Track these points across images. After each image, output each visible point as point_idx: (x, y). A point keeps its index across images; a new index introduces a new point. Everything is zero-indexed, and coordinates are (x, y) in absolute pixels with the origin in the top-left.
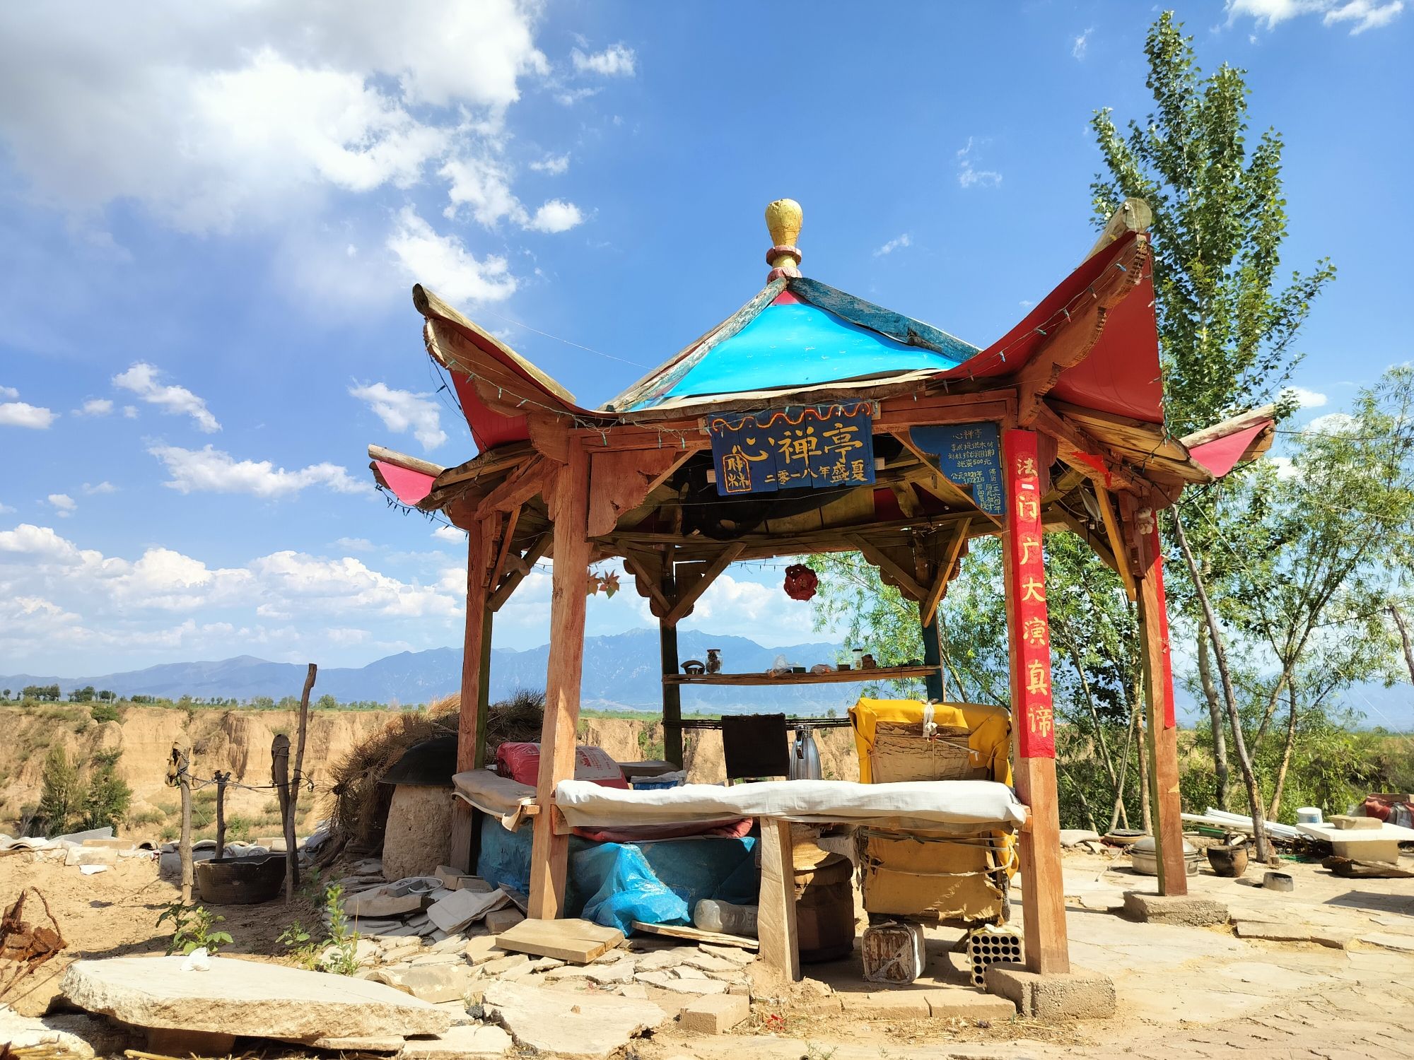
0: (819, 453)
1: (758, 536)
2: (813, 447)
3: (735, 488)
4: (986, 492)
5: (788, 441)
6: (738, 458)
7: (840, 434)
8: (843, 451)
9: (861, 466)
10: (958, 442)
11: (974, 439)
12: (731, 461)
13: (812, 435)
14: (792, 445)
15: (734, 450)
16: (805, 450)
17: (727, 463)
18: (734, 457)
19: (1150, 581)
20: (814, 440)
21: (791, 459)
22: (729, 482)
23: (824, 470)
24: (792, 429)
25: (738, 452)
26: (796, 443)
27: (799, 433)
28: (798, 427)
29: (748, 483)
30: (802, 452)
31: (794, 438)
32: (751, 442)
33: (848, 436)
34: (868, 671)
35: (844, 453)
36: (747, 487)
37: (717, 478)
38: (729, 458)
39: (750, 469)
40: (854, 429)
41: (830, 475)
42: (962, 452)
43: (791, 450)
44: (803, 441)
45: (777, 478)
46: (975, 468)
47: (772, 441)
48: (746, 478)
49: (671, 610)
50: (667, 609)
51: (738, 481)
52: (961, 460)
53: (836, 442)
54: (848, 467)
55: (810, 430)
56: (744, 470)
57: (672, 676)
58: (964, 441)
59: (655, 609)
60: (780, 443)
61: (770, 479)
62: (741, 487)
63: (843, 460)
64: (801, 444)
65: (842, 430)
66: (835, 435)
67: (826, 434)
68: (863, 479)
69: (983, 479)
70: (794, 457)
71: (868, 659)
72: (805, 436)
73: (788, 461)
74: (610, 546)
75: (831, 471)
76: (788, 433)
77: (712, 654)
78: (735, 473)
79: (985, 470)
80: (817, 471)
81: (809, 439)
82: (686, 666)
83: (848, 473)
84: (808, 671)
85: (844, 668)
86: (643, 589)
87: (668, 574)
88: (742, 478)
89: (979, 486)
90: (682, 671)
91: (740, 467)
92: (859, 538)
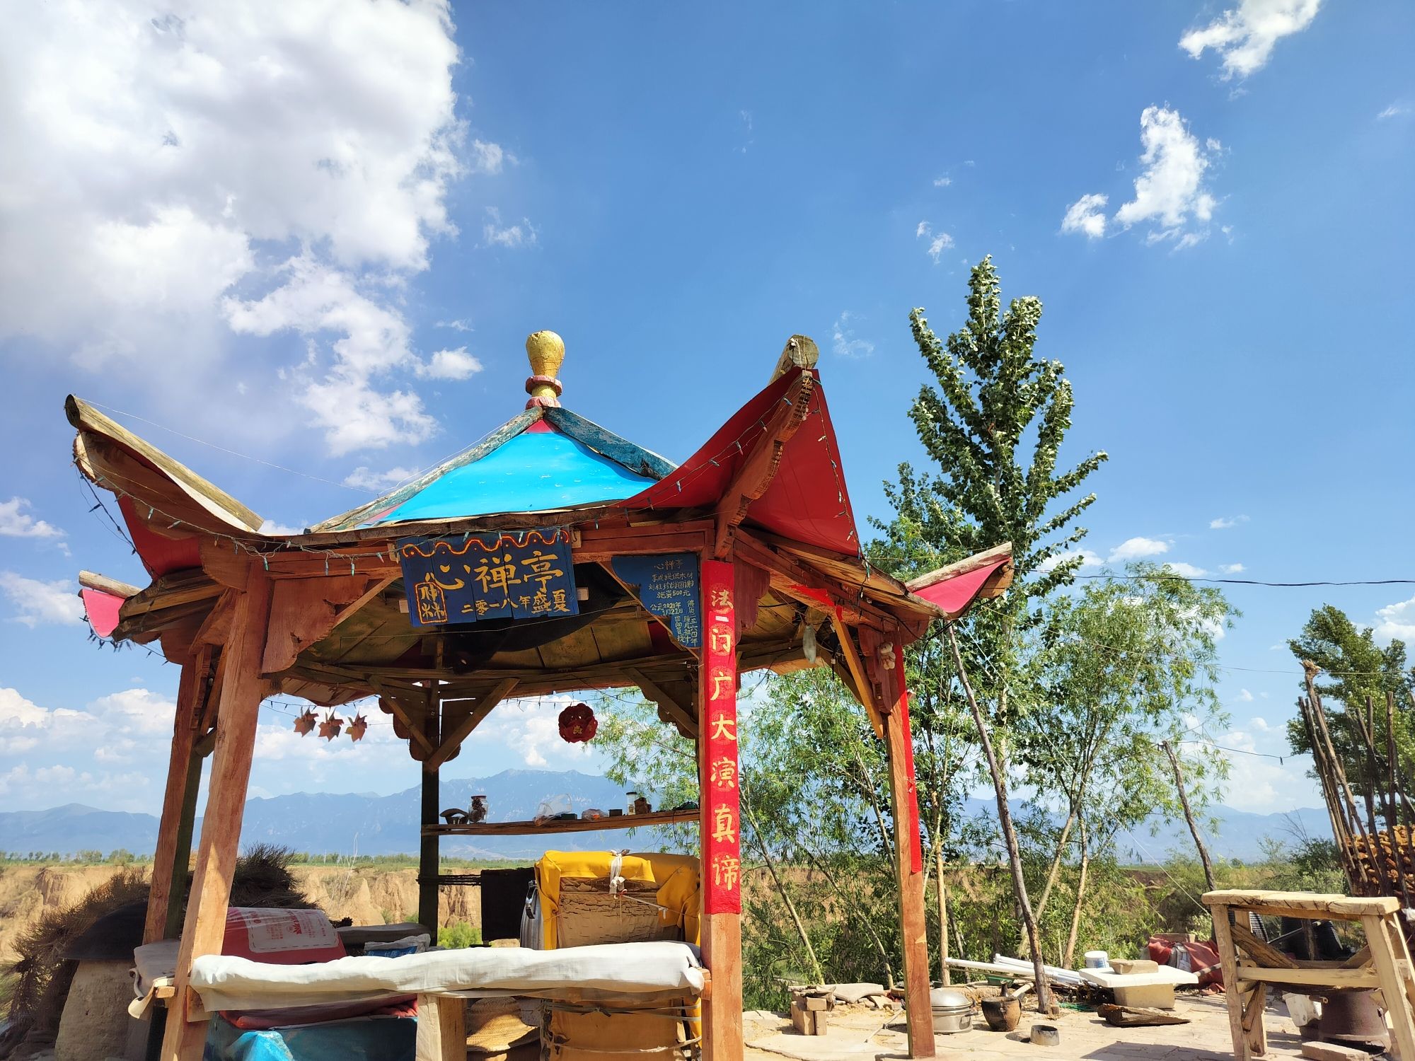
0: (519, 581)
1: (532, 671)
2: (512, 575)
3: (430, 618)
4: (684, 624)
5: (485, 569)
6: (432, 587)
7: (539, 562)
8: (543, 580)
9: (563, 596)
10: (659, 573)
11: (675, 569)
12: (424, 590)
13: (509, 563)
14: (489, 573)
15: (427, 578)
16: (504, 579)
17: (420, 592)
18: (428, 585)
19: (897, 717)
20: (512, 568)
21: (489, 588)
22: (423, 612)
23: (525, 600)
24: (489, 556)
25: (431, 580)
26: (493, 571)
27: (496, 561)
28: (495, 554)
29: (443, 613)
30: (500, 581)
31: (491, 565)
32: (445, 569)
33: (548, 565)
34: (640, 816)
35: (544, 582)
36: (443, 618)
37: (410, 608)
38: (422, 586)
39: (445, 598)
40: (553, 557)
41: (531, 605)
42: (662, 582)
43: (489, 578)
44: (501, 569)
45: (476, 608)
46: (674, 599)
47: (467, 569)
48: (441, 609)
49: (433, 753)
50: (429, 752)
51: (433, 611)
52: (660, 591)
53: (536, 570)
54: (550, 597)
55: (508, 558)
56: (438, 598)
57: (430, 826)
58: (664, 572)
59: (415, 753)
60: (477, 570)
61: (467, 609)
62: (436, 618)
63: (544, 590)
64: (498, 573)
65: (541, 559)
66: (534, 563)
67: (525, 562)
68: (565, 610)
69: (681, 611)
70: (492, 586)
71: (641, 803)
72: (503, 563)
73: (486, 590)
74: (361, 683)
75: (532, 600)
76: (484, 561)
77: (477, 801)
78: (429, 602)
79: (683, 600)
80: (517, 601)
81: (507, 567)
82: (445, 814)
83: (549, 604)
84: (579, 817)
85: (616, 813)
86: (400, 730)
87: (433, 713)
88: (437, 608)
89: (677, 618)
90: (442, 821)
91: (434, 596)
92: (636, 672)
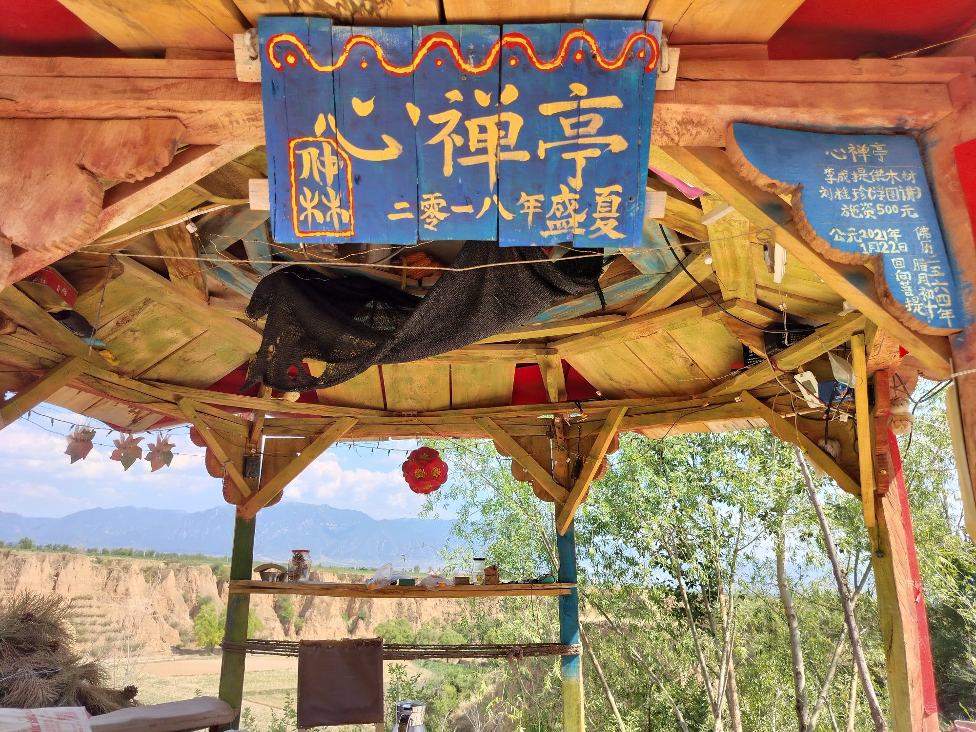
0: (523, 156)
1: (374, 412)
2: (512, 138)
3: (316, 226)
4: (915, 275)
5: (453, 116)
6: (327, 149)
7: (579, 112)
8: (580, 158)
9: (617, 200)
10: (839, 167)
11: (873, 162)
12: (309, 156)
13: (512, 107)
14: (461, 130)
15: (320, 126)
16: (491, 146)
17: (299, 159)
18: (318, 145)
19: (892, 499)
20: (516, 122)
21: (456, 165)
22: (301, 209)
23: (530, 202)
24: (468, 85)
25: (328, 133)
26: (472, 125)
27: (482, 98)
28: (480, 81)
29: (346, 215)
30: (484, 151)
31: (469, 109)
32: (363, 108)
33: (597, 121)
34: (491, 587)
35: (581, 164)
36: (344, 227)
37: (275, 198)
38: (304, 146)
39: (357, 180)
40: (613, 102)
41: (540, 219)
42: (851, 186)
43: (459, 141)
44: (490, 122)
45: (418, 211)
46: (883, 222)
47: (414, 112)
48: (343, 205)
49: (251, 496)
50: (246, 495)
51: (322, 207)
52: (848, 202)
53: (568, 132)
54: (587, 202)
55: (510, 94)
56: (339, 181)
57: (242, 582)
58: (850, 165)
59: (229, 494)
60: (435, 119)
61: (400, 213)
62: (329, 226)
63: (577, 182)
64: (483, 129)
65: (585, 104)
66: (567, 114)
67: (547, 109)
68: (615, 235)
69: (904, 247)
70: (465, 161)
71: (492, 572)
72: (496, 107)
73: (448, 170)
75: (546, 206)
76: (454, 95)
77: (298, 557)
78: (317, 187)
79: (907, 228)
80: (512, 202)
81: (505, 116)
82: (263, 570)
83: (582, 217)
84: (418, 583)
85: (462, 582)
86: (213, 467)
87: (253, 451)
88: (334, 203)
89: (897, 262)
90: (256, 577)
91: (331, 172)
92: (491, 422)
